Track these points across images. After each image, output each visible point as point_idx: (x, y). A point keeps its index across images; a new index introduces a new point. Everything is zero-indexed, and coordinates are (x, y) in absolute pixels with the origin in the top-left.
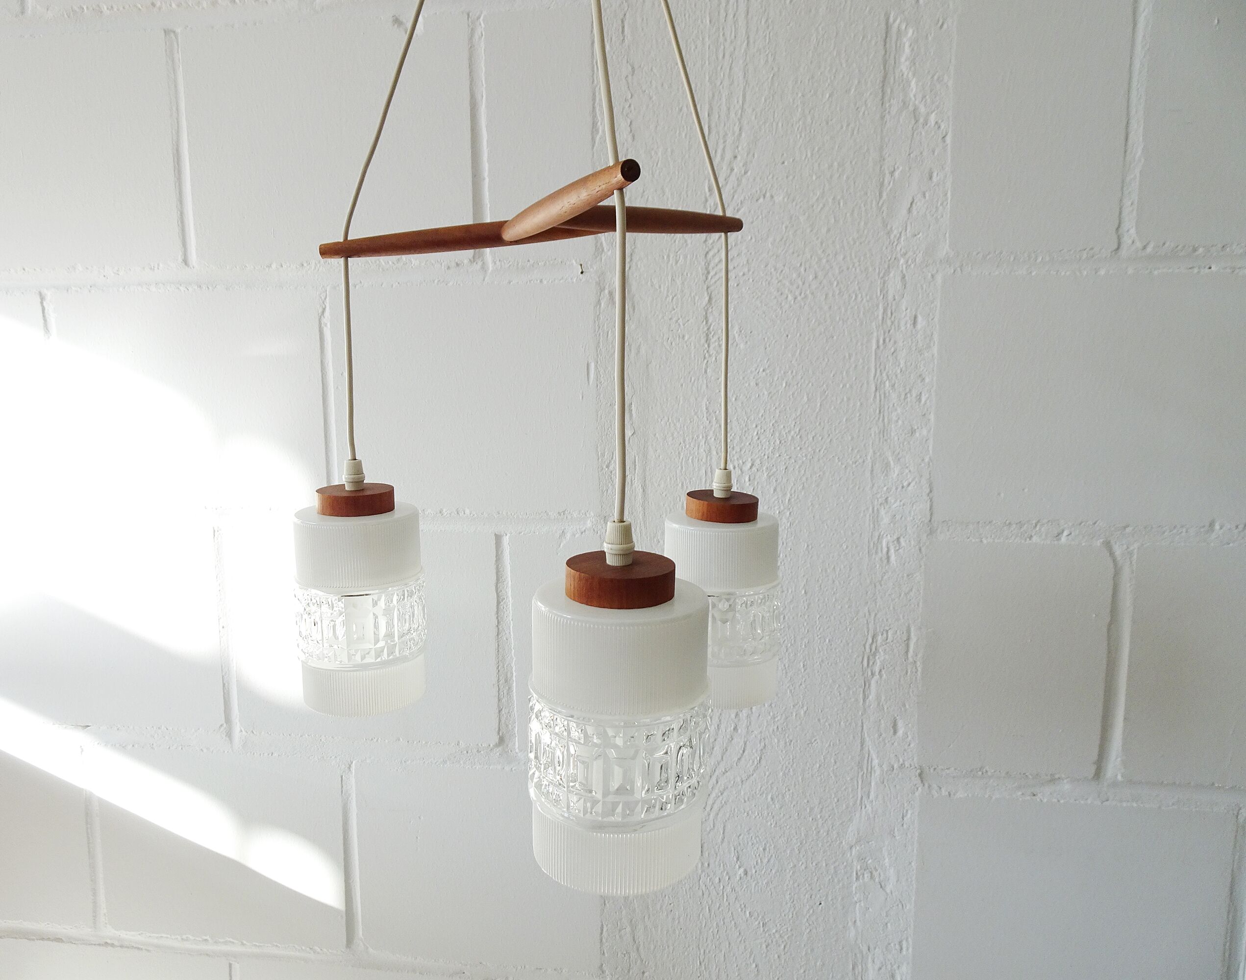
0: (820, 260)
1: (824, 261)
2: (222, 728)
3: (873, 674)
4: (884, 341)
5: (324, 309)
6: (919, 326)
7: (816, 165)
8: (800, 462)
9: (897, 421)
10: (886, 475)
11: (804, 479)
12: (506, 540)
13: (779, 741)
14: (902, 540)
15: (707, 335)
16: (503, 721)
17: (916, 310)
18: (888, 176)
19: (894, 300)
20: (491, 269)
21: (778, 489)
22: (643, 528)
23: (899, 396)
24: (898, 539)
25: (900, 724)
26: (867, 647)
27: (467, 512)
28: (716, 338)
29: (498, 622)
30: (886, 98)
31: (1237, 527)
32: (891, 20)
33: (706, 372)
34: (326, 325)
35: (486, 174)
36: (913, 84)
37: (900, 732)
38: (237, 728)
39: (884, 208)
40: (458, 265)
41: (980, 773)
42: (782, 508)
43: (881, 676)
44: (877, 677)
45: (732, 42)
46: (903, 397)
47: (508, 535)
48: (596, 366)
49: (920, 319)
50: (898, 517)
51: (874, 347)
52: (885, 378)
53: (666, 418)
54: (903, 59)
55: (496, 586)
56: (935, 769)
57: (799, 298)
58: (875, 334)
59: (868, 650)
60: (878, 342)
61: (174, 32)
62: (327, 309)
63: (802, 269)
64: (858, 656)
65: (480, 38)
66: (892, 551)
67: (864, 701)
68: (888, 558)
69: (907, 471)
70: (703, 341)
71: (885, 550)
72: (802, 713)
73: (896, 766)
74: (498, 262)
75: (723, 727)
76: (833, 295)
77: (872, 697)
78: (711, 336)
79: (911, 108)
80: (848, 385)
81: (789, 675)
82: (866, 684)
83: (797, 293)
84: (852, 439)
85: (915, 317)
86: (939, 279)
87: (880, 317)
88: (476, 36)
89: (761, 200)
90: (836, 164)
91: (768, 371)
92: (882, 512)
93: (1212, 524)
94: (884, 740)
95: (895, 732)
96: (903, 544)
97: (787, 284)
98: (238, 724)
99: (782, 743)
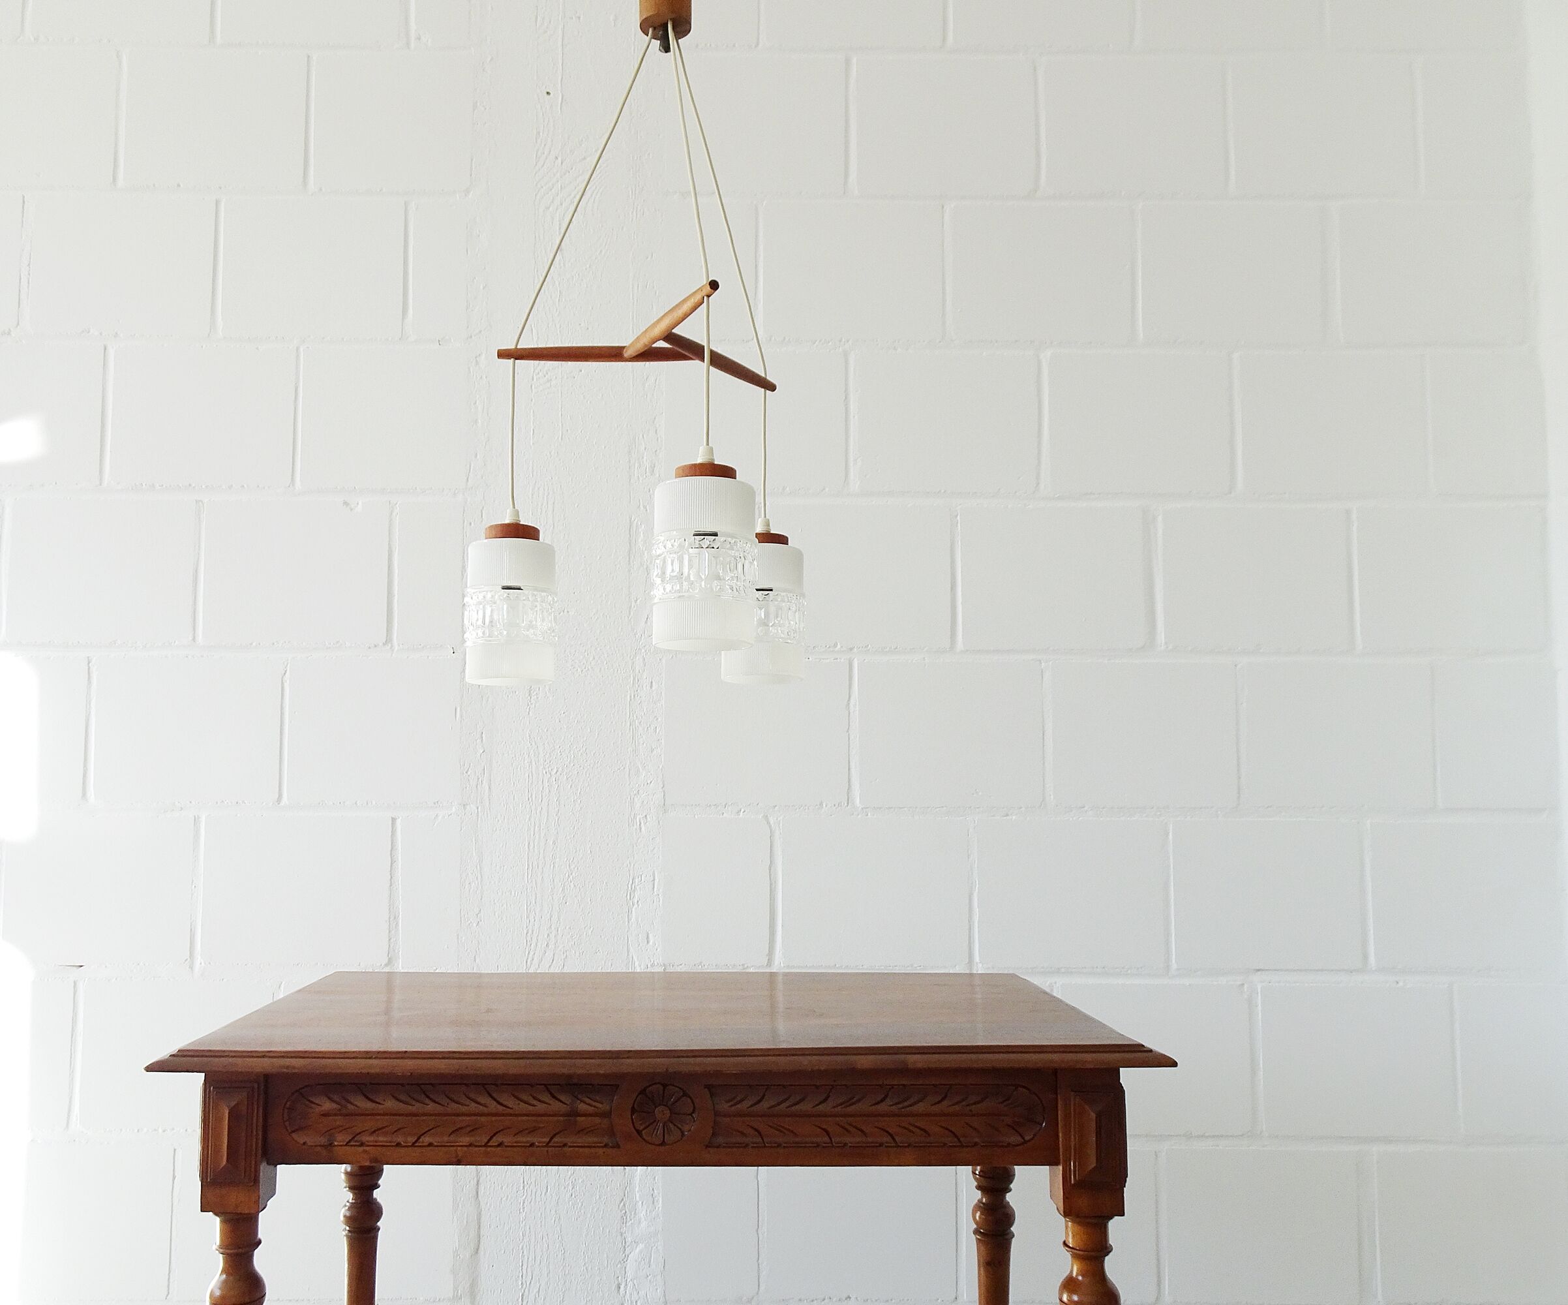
0: (596, 649)
1: (598, 649)
2: (187, 962)
3: (633, 905)
4: (634, 696)
5: (286, 671)
6: (654, 688)
7: (593, 595)
8: (586, 769)
9: (643, 744)
10: (638, 777)
11: (589, 779)
12: (398, 822)
13: (575, 953)
14: (648, 816)
15: (530, 691)
16: (391, 946)
17: (652, 678)
18: (633, 604)
19: (639, 672)
20: (396, 649)
21: (573, 786)
22: (488, 811)
23: (644, 729)
24: (646, 816)
25: (651, 936)
26: (630, 886)
27: (374, 803)
28: (535, 693)
29: (391, 877)
30: (631, 561)
31: (835, 805)
32: (633, 519)
33: (529, 714)
34: (286, 681)
35: (396, 593)
36: (646, 554)
37: (651, 943)
38: (199, 960)
39: (632, 620)
40: (375, 646)
41: (700, 966)
42: (576, 798)
43: (638, 906)
44: (636, 906)
45: (544, 526)
46: (646, 729)
47: (400, 818)
48: (461, 709)
49: (654, 684)
50: (645, 803)
51: (629, 700)
52: (635, 718)
53: (504, 743)
54: (640, 540)
55: (391, 854)
56: (673, 966)
57: (584, 670)
58: (629, 692)
59: (630, 889)
60: (631, 697)
61: (202, 502)
62: (288, 672)
63: (586, 654)
64: (624, 893)
65: (396, 516)
66: (642, 824)
67: (628, 922)
68: (641, 829)
69: (649, 774)
70: (527, 695)
71: (638, 824)
72: (590, 933)
73: (649, 966)
74: (401, 646)
75: (539, 944)
76: (604, 669)
77: (633, 919)
78: (532, 692)
79: (645, 567)
80: (614, 723)
81: (581, 907)
82: (629, 912)
83: (583, 668)
84: (617, 754)
85: (652, 682)
86: (664, 661)
87: (632, 682)
88: (394, 514)
89: (562, 613)
90: (604, 595)
91: (566, 714)
92: (636, 799)
93: (821, 804)
94: (641, 948)
95: (648, 942)
96: (649, 819)
97: (578, 662)
98: (199, 958)
99: (577, 954)
